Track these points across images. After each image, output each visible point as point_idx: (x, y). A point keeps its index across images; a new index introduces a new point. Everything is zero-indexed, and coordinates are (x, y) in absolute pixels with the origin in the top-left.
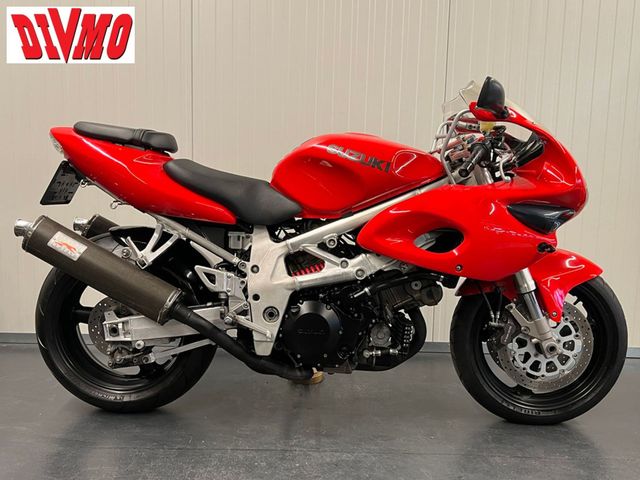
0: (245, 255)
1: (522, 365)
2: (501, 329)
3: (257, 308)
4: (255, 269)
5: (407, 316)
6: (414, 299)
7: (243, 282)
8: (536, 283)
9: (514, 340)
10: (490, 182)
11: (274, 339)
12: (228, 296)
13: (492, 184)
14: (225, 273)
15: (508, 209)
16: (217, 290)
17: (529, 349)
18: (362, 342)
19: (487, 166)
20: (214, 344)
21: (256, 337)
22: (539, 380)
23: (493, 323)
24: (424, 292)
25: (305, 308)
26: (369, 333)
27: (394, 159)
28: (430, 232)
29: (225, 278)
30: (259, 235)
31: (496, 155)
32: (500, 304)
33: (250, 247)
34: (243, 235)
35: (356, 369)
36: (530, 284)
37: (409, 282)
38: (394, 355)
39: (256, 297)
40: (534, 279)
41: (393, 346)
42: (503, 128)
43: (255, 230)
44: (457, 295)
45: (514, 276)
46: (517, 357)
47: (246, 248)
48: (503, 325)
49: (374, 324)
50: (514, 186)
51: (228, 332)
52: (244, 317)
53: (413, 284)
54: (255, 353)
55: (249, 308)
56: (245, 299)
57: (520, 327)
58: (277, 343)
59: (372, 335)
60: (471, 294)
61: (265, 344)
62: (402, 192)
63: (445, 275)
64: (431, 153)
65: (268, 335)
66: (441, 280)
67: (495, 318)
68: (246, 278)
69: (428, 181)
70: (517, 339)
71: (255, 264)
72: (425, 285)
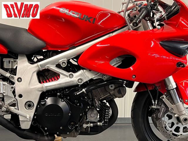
0: (14, 71)
1: (170, 129)
2: (158, 109)
3: (22, 102)
4: (19, 80)
5: (108, 104)
6: (110, 95)
7: (12, 88)
8: (176, 84)
9: (166, 115)
11: (31, 120)
12: (4, 96)
13: (152, 30)
14: (2, 83)
15: (160, 44)
17: (174, 120)
18: (82, 119)
19: (149, 20)
21: (21, 119)
23: (154, 107)
24: (116, 90)
25: (49, 101)
26: (86, 114)
27: (97, 16)
29: (2, 85)
30: (21, 60)
31: (154, 14)
32: (157, 96)
33: (17, 67)
34: (12, 60)
35: (79, 135)
36: (173, 84)
37: (107, 85)
38: (100, 126)
39: (20, 96)
40: (175, 82)
41: (100, 121)
43: (19, 57)
44: (135, 91)
45: (164, 80)
46: (167, 125)
47: (15, 67)
48: (159, 107)
49: (89, 109)
50: (164, 31)
51: (5, 116)
52: (13, 108)
53: (110, 86)
54: (20, 128)
55: (16, 102)
56: (14, 97)
57: (169, 108)
58: (34, 121)
59: (88, 115)
60: (142, 91)
61: (26, 122)
62: (103, 35)
63: (126, 81)
64: (119, 13)
65: (28, 117)
66: (124, 84)
67: (155, 104)
68: (14, 85)
69: (117, 28)
70: (167, 115)
71: (19, 77)
72: (116, 87)
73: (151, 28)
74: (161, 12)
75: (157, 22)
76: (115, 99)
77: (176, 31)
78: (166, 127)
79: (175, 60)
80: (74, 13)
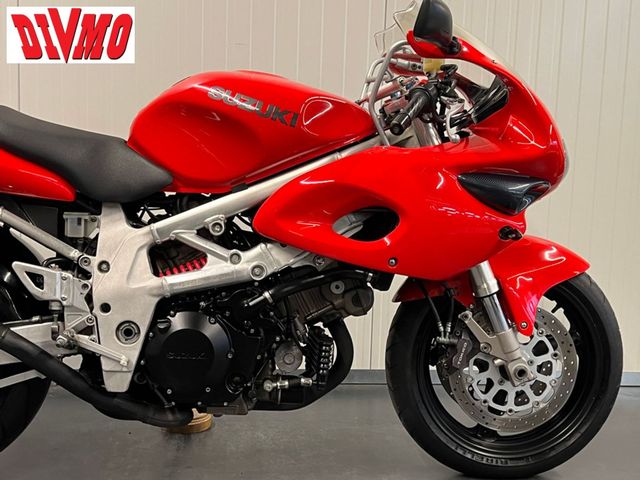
0: (90, 246)
1: (483, 397)
2: (453, 346)
3: (108, 323)
4: (104, 266)
5: (327, 332)
6: (334, 308)
7: (85, 286)
8: (499, 283)
9: (472, 361)
10: (437, 143)
11: (132, 368)
12: (63, 307)
13: (439, 146)
14: (58, 273)
15: (459, 180)
16: (46, 297)
17: (492, 374)
18: (262, 368)
19: (433, 121)
20: (43, 377)
21: (106, 365)
22: (505, 416)
23: (442, 339)
24: (349, 297)
25: (178, 321)
26: (272, 356)
27: (303, 109)
28: (354, 212)
29: (58, 279)
30: (110, 218)
31: (444, 106)
32: (451, 312)
33: (97, 235)
34: (86, 216)
35: (254, 409)
36: (490, 283)
37: (326, 282)
38: (307, 387)
39: (106, 308)
40: (496, 277)
41: (306, 374)
42: (454, 67)
43: (104, 210)
44: (396, 300)
45: (469, 272)
46: (474, 385)
47: (92, 236)
48: (455, 341)
49: (278, 343)
50: (469, 149)
51: (65, 360)
52: (87, 337)
53: (333, 286)
54: (105, 389)
55: (95, 323)
56: (89, 310)
57: (479, 343)
58: (139, 374)
59: (276, 359)
60: (413, 299)
61: (119, 375)
62: (316, 156)
63: (374, 272)
64: (360, 104)
65: (123, 361)
66: (369, 279)
67: (445, 332)
68: (91, 281)
69: (352, 141)
70: (475, 360)
71: (104, 259)
72: (349, 287)
73: (437, 142)
74: (461, 101)
75: (451, 127)
76: (345, 320)
77: (498, 150)
78: (472, 392)
79: (496, 222)
80: (244, 101)
